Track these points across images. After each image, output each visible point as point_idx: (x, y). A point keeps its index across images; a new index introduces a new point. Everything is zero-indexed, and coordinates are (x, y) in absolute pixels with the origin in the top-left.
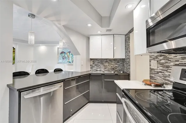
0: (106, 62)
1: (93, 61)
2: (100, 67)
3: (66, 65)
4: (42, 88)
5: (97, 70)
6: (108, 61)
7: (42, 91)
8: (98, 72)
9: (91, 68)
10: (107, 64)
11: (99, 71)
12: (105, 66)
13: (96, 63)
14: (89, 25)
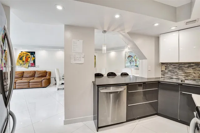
0: (188, 67)
1: (165, 66)
2: (177, 74)
3: (133, 69)
4: (112, 87)
5: (172, 78)
6: (193, 66)
7: (112, 89)
8: (174, 81)
9: (163, 74)
10: (190, 70)
11: (176, 79)
12: (186, 73)
13: (170, 68)
14: (156, 25)
